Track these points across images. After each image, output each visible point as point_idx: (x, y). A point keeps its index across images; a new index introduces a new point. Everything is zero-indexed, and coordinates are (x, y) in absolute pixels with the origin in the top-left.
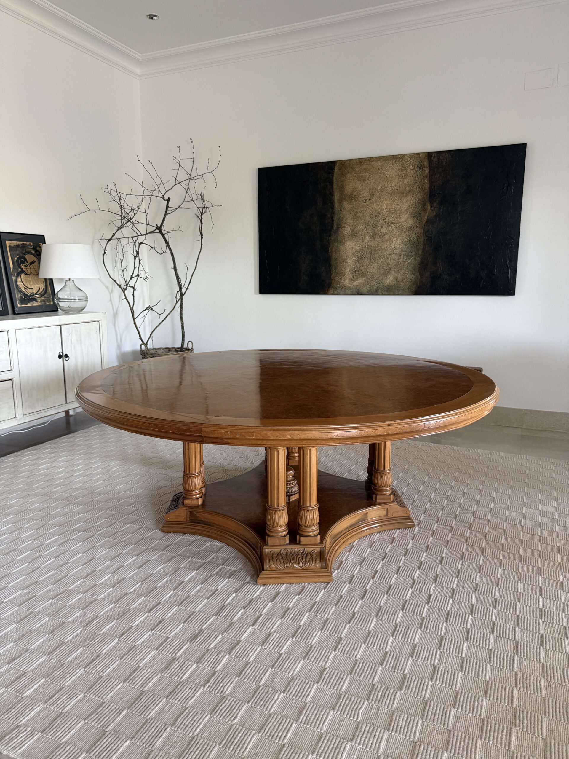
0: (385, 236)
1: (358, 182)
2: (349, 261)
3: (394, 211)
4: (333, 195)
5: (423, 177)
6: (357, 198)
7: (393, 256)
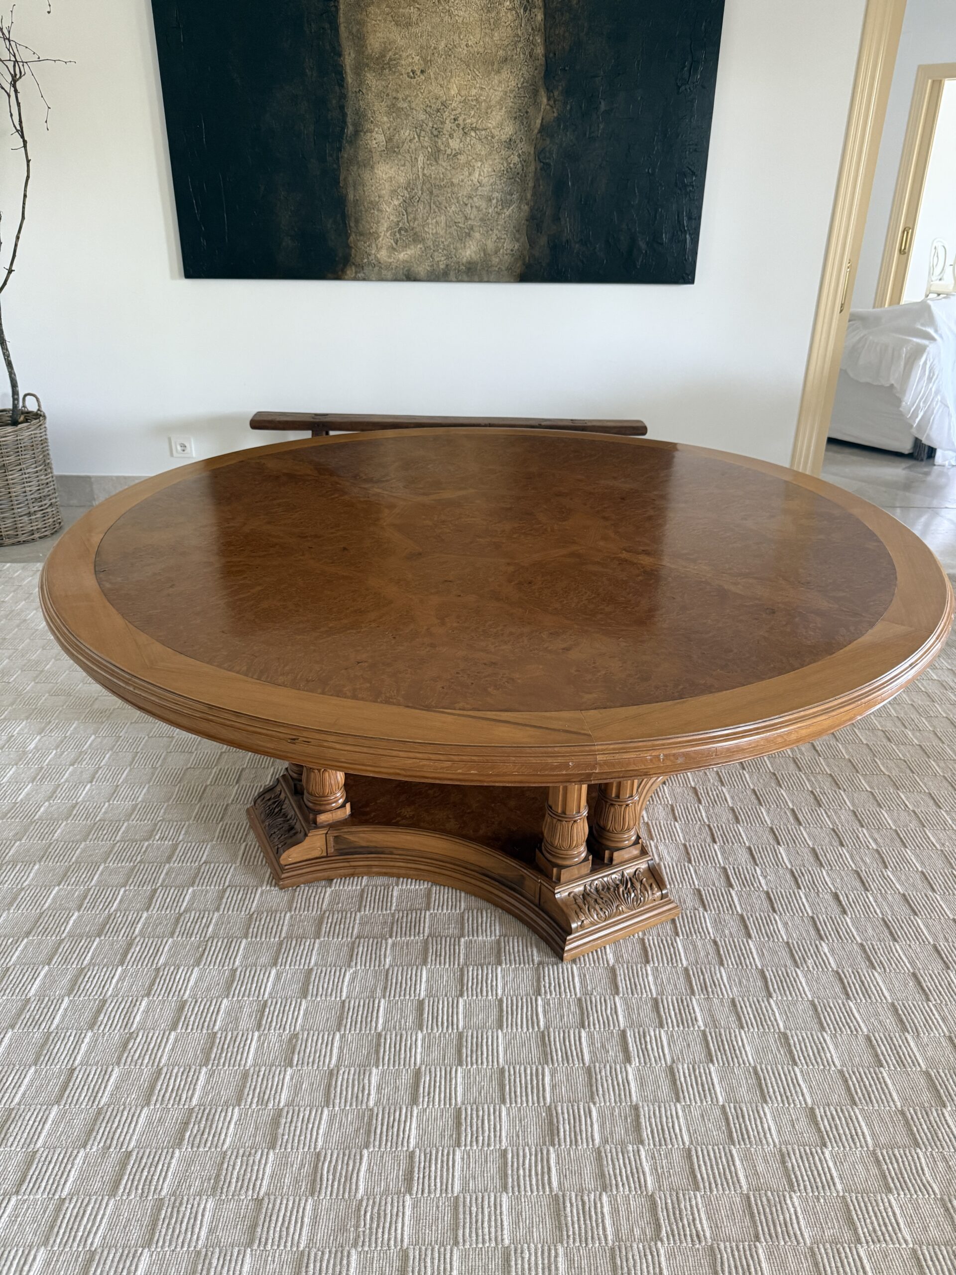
0: (459, 156)
1: (394, 28)
2: (384, 207)
3: (474, 103)
4: (340, 55)
5: (533, 29)
6: (396, 66)
7: (477, 201)
